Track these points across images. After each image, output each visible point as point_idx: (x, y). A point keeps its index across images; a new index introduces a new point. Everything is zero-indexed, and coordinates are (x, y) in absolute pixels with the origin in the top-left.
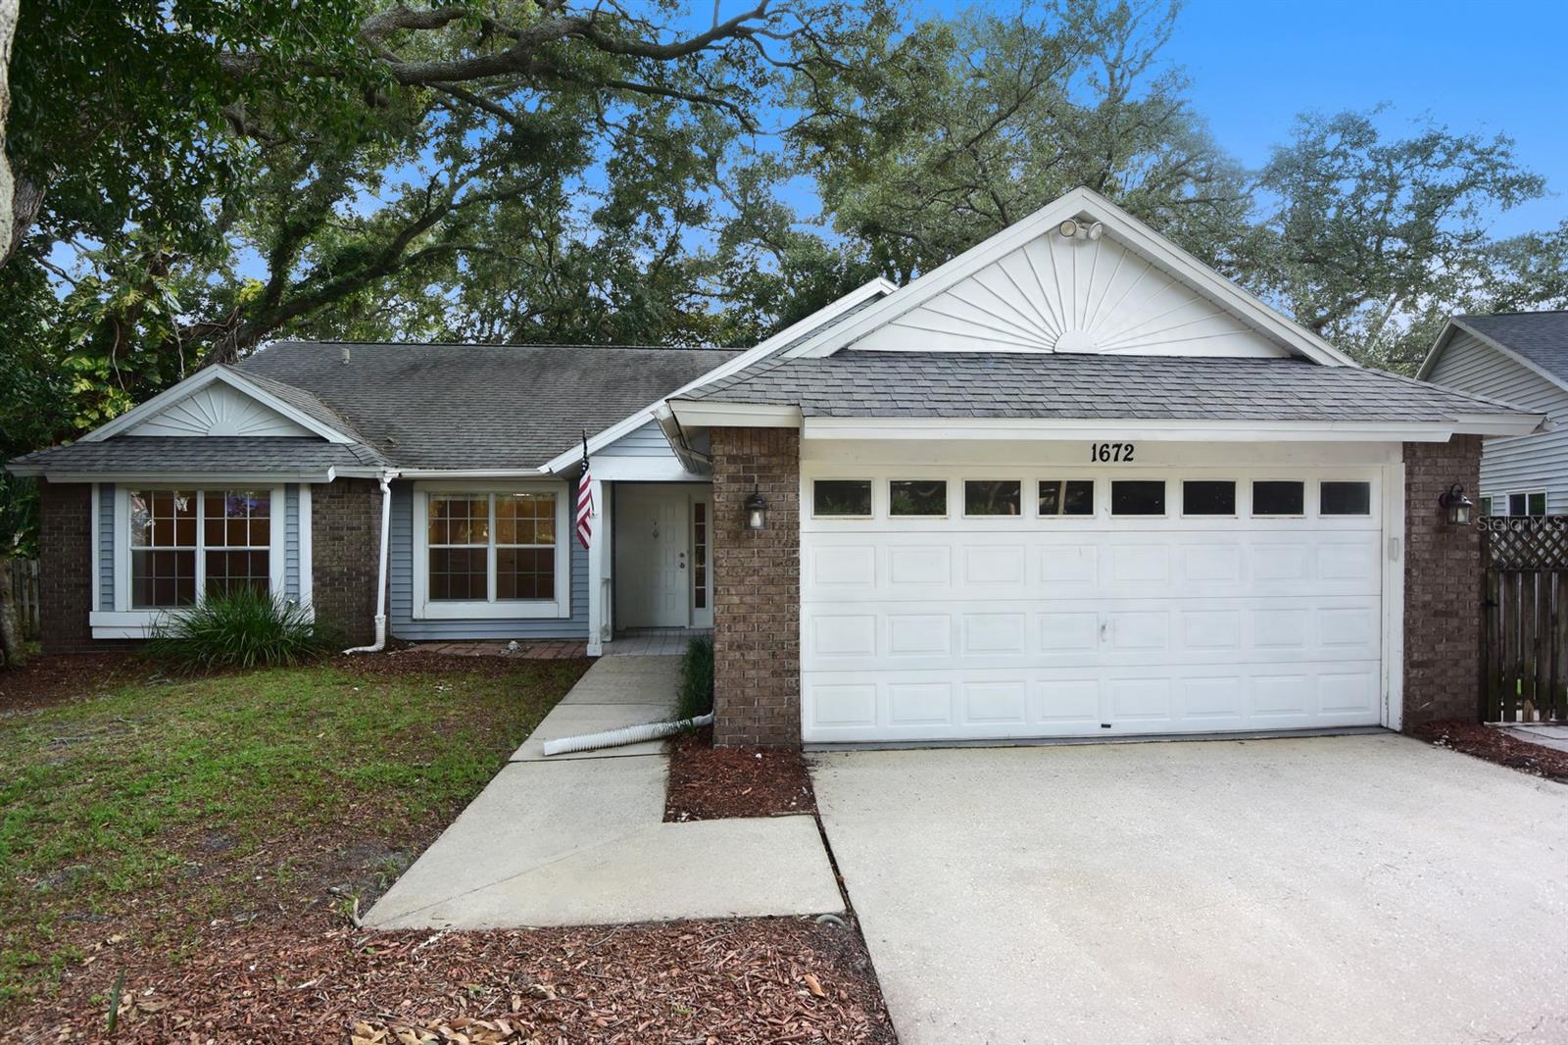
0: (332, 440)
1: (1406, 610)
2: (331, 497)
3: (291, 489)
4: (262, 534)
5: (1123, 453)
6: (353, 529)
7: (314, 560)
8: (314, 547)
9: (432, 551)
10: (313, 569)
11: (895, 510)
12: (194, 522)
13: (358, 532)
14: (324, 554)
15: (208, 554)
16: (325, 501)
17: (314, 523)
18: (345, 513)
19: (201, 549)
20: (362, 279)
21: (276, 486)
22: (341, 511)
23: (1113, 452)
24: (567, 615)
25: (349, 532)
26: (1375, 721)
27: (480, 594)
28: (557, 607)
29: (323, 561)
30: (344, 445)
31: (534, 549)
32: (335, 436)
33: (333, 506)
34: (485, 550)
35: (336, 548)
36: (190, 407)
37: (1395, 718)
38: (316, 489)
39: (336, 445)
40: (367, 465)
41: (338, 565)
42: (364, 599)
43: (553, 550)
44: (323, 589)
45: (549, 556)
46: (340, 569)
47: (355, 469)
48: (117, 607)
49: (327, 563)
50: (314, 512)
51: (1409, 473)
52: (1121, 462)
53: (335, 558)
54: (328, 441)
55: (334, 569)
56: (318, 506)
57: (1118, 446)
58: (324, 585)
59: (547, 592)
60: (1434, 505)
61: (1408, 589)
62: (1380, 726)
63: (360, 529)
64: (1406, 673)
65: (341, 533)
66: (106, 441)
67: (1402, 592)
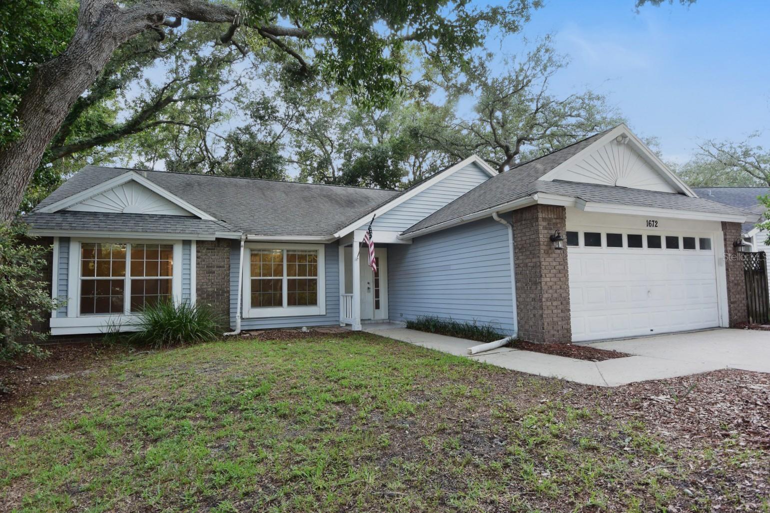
0: (203, 218)
1: (727, 283)
2: (208, 249)
3: (187, 243)
4: (167, 270)
5: (655, 224)
6: (220, 267)
7: (197, 285)
8: (197, 277)
9: (252, 281)
10: (197, 289)
11: (586, 245)
12: (125, 262)
13: (223, 269)
14: (203, 281)
15: (133, 281)
16: (204, 251)
17: (198, 264)
18: (216, 258)
19: (128, 279)
20: (118, 135)
21: (177, 241)
22: (213, 257)
23: (652, 223)
24: (325, 314)
25: (218, 269)
26: (718, 326)
27: (280, 304)
28: (319, 309)
29: (202, 285)
30: (211, 221)
31: (306, 279)
32: (204, 216)
33: (209, 254)
34: (282, 280)
35: (210, 278)
36: (111, 196)
37: (726, 322)
38: (199, 243)
39: (206, 221)
40: (234, 231)
41: (211, 287)
42: (226, 306)
43: (316, 280)
44: (202, 301)
45: (314, 283)
46: (213, 289)
47: (227, 233)
48: (69, 315)
49: (205, 287)
50: (197, 258)
51: (725, 235)
52: (654, 228)
53: (210, 283)
54: (200, 218)
55: (209, 290)
56: (199, 254)
57: (653, 221)
58: (203, 299)
59: (313, 302)
60: (732, 246)
61: (728, 276)
62: (719, 327)
63: (224, 267)
64: (729, 306)
65: (214, 269)
66: (55, 213)
67: (725, 277)
